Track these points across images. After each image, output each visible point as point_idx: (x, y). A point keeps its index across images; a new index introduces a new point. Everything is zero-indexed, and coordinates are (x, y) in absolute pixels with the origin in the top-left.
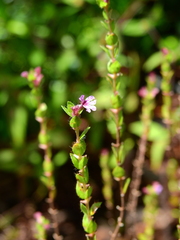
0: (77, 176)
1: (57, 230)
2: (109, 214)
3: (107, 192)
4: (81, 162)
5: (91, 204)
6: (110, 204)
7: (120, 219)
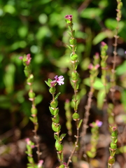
0: (53, 119)
1: (38, 149)
2: (70, 139)
3: (69, 125)
4: (55, 112)
5: (60, 134)
6: (70, 133)
7: (76, 143)
